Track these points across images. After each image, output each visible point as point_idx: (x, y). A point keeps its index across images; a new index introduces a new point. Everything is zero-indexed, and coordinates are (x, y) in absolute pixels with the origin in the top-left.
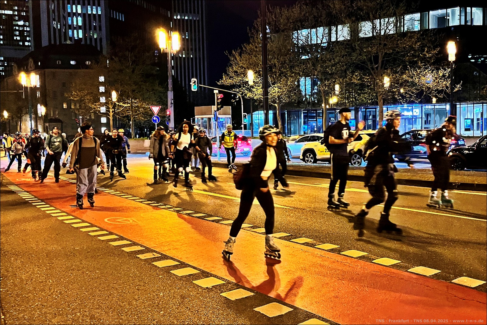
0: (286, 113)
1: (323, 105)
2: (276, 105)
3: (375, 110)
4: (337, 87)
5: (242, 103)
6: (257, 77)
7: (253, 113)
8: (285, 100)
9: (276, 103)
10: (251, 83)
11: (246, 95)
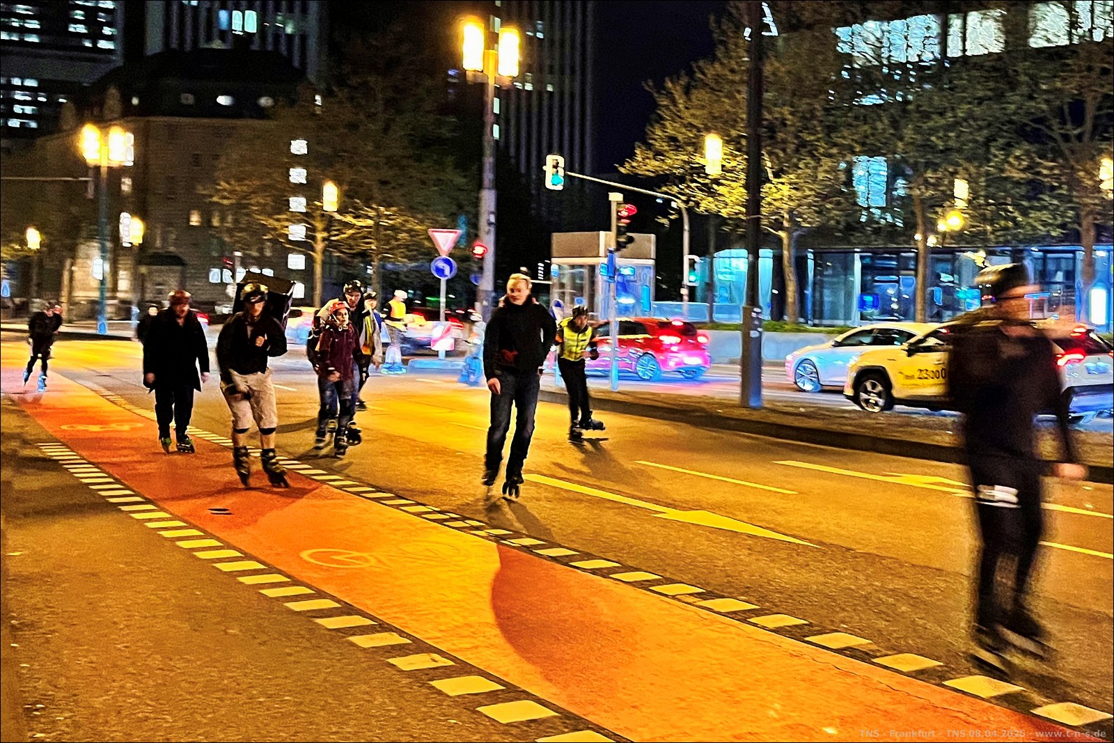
0: (810, 256)
1: (918, 237)
2: (782, 234)
3: (1070, 255)
4: (961, 188)
5: (686, 227)
6: (731, 154)
7: (715, 255)
8: (809, 220)
9: (782, 228)
10: (713, 170)
11: (698, 204)
